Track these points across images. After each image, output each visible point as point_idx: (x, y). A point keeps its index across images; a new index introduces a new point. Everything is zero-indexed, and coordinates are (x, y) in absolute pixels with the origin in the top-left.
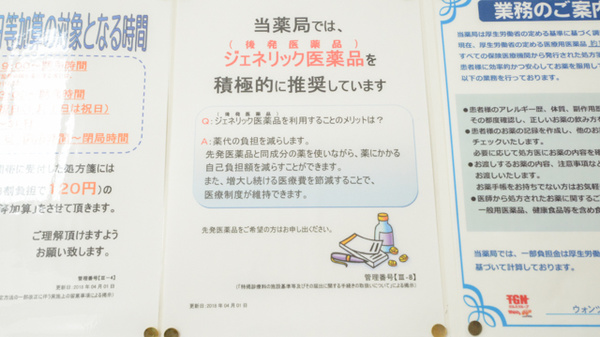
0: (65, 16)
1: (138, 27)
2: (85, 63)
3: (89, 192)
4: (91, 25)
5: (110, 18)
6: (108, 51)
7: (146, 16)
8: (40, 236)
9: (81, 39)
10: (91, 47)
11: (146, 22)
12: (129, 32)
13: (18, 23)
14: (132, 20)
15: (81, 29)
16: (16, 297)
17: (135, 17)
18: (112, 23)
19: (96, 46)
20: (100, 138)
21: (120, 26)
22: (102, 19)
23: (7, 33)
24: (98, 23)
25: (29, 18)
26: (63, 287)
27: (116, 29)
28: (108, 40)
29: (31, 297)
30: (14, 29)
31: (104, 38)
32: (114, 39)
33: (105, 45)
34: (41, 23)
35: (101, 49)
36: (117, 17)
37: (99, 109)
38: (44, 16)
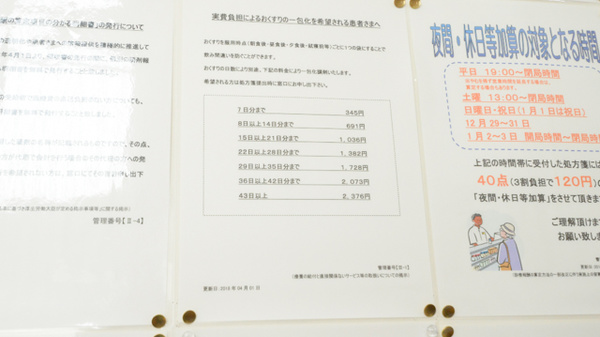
0: (532, 30)
1: (590, 41)
2: (557, 72)
3: (587, 185)
4: (554, 38)
5: (567, 33)
6: (572, 61)
7: (593, 32)
8: (558, 222)
9: (549, 50)
10: (558, 58)
11: (595, 37)
12: (584, 45)
13: (496, 34)
14: (583, 35)
15: (546, 41)
16: (552, 275)
17: (585, 32)
18: (569, 37)
19: (562, 57)
20: (585, 138)
21: (576, 40)
22: (561, 33)
23: (488, 43)
24: (558, 36)
25: (503, 30)
26: (586, 267)
27: (573, 43)
28: (570, 52)
29: (563, 275)
30: (493, 40)
31: (566, 50)
32: (574, 51)
33: (568, 55)
34: (514, 34)
35: (567, 59)
36: (571, 32)
37: (578, 113)
38: (515, 29)
